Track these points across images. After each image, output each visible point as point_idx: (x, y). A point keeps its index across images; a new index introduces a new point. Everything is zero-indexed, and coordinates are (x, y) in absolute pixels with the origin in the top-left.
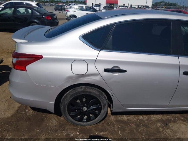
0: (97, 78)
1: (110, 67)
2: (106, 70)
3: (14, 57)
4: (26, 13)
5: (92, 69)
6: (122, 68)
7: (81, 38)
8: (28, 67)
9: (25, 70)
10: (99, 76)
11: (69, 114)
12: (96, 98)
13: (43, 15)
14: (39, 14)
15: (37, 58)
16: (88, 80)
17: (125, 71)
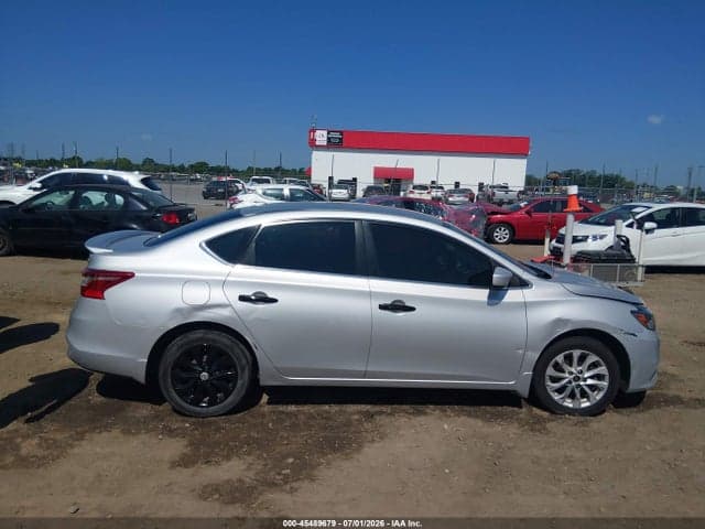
0: (225, 312)
1: (249, 292)
2: (242, 298)
3: (85, 275)
4: (106, 204)
5: (217, 295)
6: (271, 295)
7: (204, 245)
8: (109, 293)
9: (102, 298)
10: (229, 309)
11: (174, 387)
12: (227, 354)
13: (158, 211)
14: (144, 208)
15: (124, 276)
16: (212, 315)
17: (275, 301)
